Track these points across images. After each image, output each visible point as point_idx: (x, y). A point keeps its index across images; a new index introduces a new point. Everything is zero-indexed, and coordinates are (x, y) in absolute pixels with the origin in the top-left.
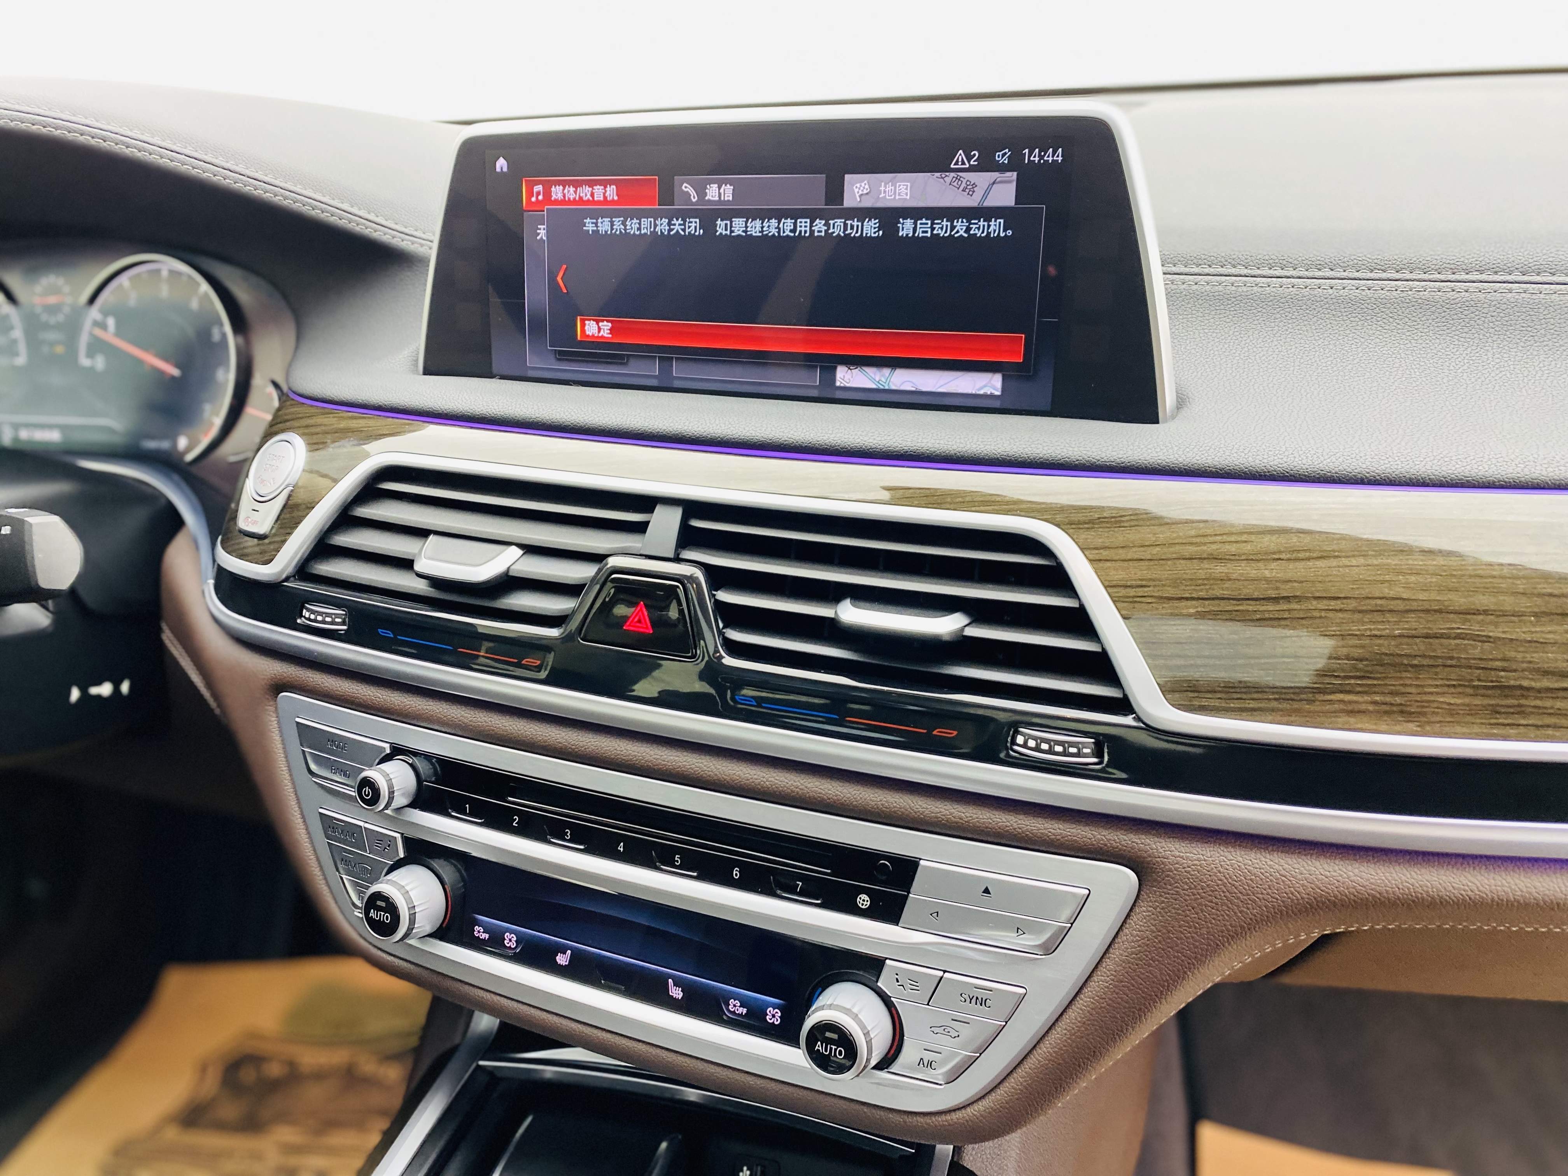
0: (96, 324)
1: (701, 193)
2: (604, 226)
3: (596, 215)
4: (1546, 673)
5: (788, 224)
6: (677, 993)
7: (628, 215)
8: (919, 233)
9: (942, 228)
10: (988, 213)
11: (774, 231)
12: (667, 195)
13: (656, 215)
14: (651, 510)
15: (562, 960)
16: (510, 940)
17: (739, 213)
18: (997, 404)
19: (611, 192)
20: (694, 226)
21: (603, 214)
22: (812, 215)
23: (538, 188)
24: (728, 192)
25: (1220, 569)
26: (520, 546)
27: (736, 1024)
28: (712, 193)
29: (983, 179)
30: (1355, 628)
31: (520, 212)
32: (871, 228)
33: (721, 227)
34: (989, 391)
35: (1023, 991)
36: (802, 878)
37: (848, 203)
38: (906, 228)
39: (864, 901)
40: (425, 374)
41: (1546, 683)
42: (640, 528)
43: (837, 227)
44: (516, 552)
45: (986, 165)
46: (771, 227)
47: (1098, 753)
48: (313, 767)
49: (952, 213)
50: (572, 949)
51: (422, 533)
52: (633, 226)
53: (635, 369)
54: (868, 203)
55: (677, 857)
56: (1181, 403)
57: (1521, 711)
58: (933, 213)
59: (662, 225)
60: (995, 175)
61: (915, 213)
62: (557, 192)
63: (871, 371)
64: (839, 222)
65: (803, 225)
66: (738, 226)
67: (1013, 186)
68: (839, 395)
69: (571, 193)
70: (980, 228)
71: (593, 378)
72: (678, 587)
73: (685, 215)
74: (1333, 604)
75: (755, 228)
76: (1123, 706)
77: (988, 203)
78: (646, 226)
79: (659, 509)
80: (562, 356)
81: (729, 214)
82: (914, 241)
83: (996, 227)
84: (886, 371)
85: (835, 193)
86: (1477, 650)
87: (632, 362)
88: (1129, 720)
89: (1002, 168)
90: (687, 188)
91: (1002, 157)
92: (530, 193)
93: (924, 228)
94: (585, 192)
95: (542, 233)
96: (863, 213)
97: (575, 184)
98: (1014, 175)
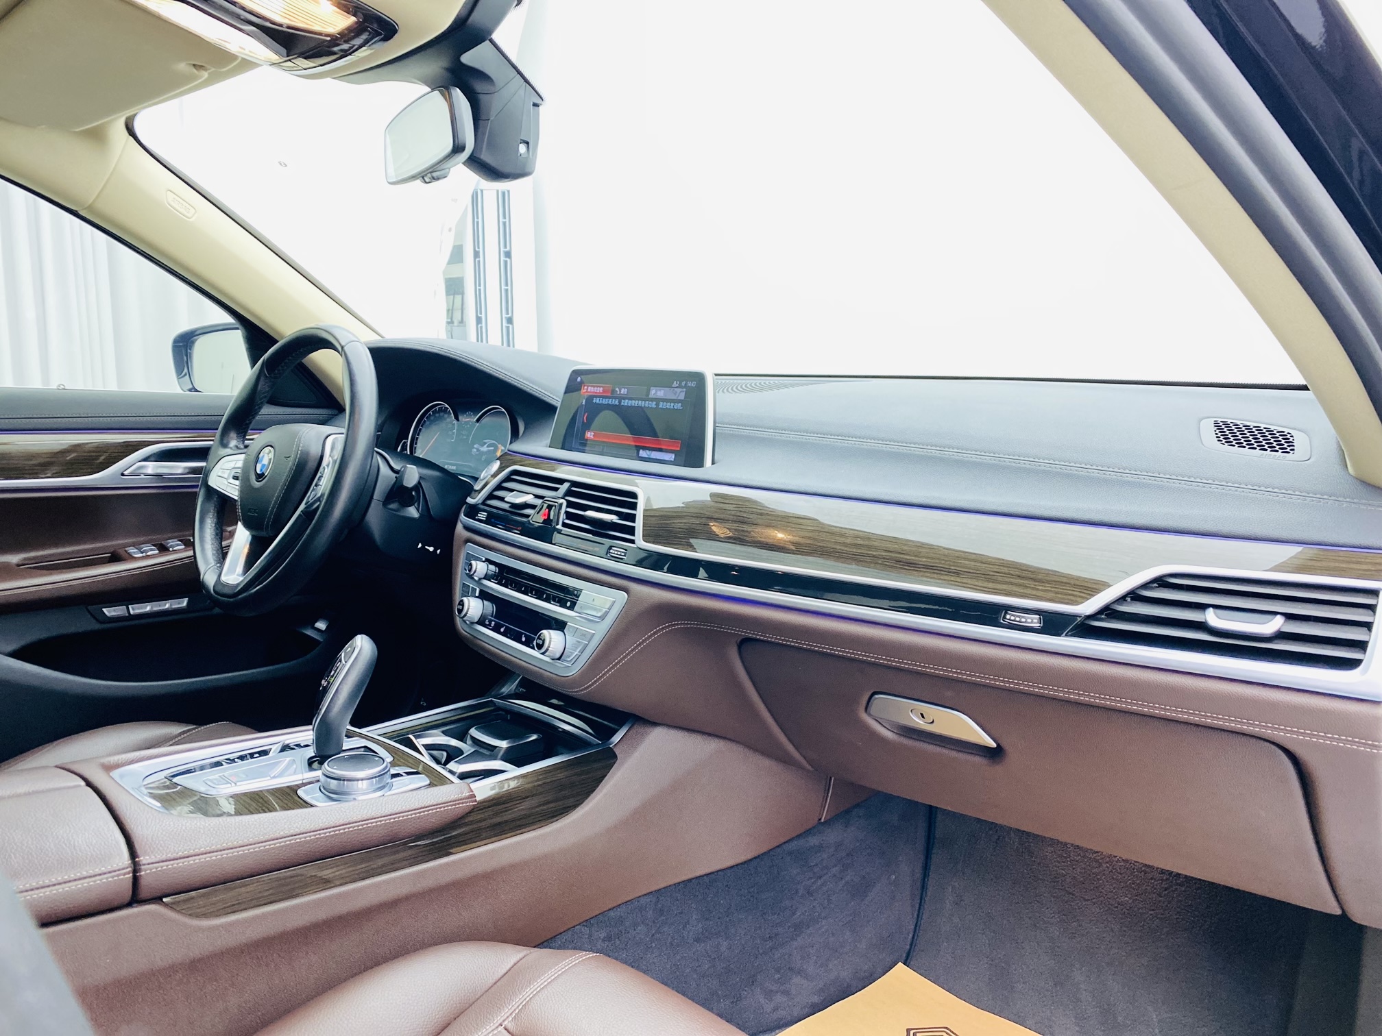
1: (620, 391)
6: (524, 639)
9: (668, 406)
10: (679, 402)
13: (610, 398)
14: (563, 484)
15: (502, 630)
17: (627, 398)
19: (601, 390)
20: (617, 402)
22: (640, 399)
23: (586, 387)
24: (626, 391)
26: (534, 495)
28: (623, 391)
29: (678, 391)
32: (653, 405)
33: (623, 402)
35: (594, 632)
37: (650, 396)
38: (661, 405)
39: (568, 604)
40: (548, 447)
42: (556, 489)
43: (647, 404)
44: (532, 496)
45: (679, 386)
46: (633, 403)
47: (625, 555)
49: (671, 401)
50: (506, 627)
54: (654, 397)
58: (667, 401)
60: (681, 389)
61: (663, 400)
62: (590, 389)
63: (648, 452)
64: (648, 402)
65: (640, 403)
66: (627, 402)
67: (684, 393)
69: (592, 389)
70: (676, 406)
72: (556, 505)
73: (615, 398)
75: (630, 403)
76: (634, 542)
77: (679, 398)
80: (581, 444)
81: (625, 398)
82: (662, 409)
83: (678, 406)
84: (651, 452)
85: (648, 393)
89: (683, 387)
90: (617, 389)
91: (683, 383)
93: (665, 406)
94: (596, 389)
96: (652, 400)
97: (594, 387)
98: (685, 390)
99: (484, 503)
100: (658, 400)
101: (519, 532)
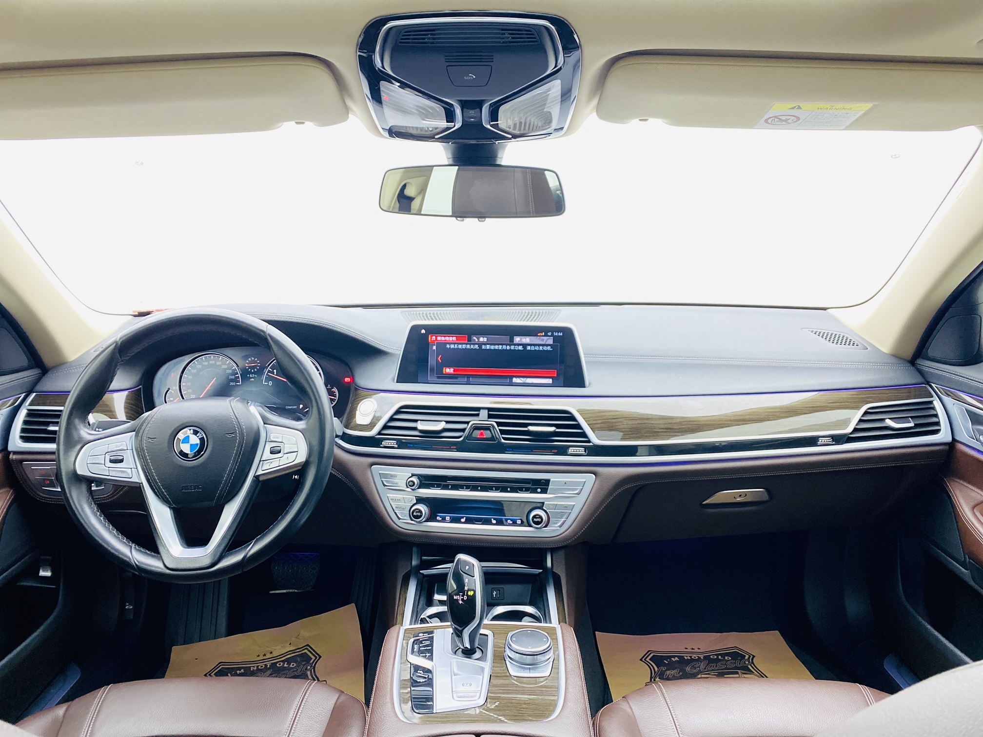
0: (269, 371)
1: (478, 339)
2: (452, 346)
3: (450, 344)
4: (661, 429)
5: (501, 346)
6: (494, 522)
7: (458, 344)
8: (532, 349)
9: (537, 348)
10: (547, 345)
11: (497, 348)
12: (470, 340)
13: (466, 344)
14: (479, 411)
15: (463, 520)
16: (448, 518)
17: (488, 344)
18: (551, 385)
19: (454, 338)
20: (476, 347)
21: (452, 343)
22: (507, 345)
23: (434, 337)
24: (485, 339)
25: (604, 414)
26: (445, 421)
27: (510, 525)
28: (481, 339)
29: (545, 338)
30: (629, 423)
31: (428, 343)
32: (520, 348)
33: (483, 347)
34: (549, 382)
35: (574, 503)
36: (524, 488)
37: (515, 342)
38: (529, 348)
39: (539, 490)
40: (397, 382)
41: (661, 430)
42: (478, 415)
43: (512, 347)
44: (444, 423)
45: (546, 335)
46: (496, 347)
47: (585, 451)
48: (385, 484)
49: (539, 345)
50: (467, 516)
51: (416, 421)
52: (460, 346)
53: (460, 380)
54: (520, 343)
55: (494, 488)
56: (590, 384)
57: (658, 436)
58: (535, 345)
59: (468, 346)
60: (548, 337)
61: (531, 345)
62: (439, 338)
63: (522, 379)
64: (513, 346)
65: (504, 347)
66: (488, 347)
67: (552, 340)
68: (514, 384)
69: (443, 338)
70: (545, 348)
71: (452, 383)
72: (490, 427)
73: (474, 344)
74: (624, 419)
75: (492, 347)
76: (589, 441)
77: (547, 343)
78: (464, 346)
79: (481, 410)
80: (438, 377)
81: (485, 344)
82: (530, 350)
83: (549, 348)
84: (525, 379)
85: (512, 340)
86: (650, 425)
87: (459, 379)
88: (591, 444)
89: (549, 336)
90: (474, 338)
91: (550, 334)
92: (431, 339)
93: (533, 348)
94: (447, 338)
95: (434, 348)
96: (519, 345)
97: (444, 336)
98: (552, 338)
99: (379, 433)
100: (525, 345)
101: (456, 450)
